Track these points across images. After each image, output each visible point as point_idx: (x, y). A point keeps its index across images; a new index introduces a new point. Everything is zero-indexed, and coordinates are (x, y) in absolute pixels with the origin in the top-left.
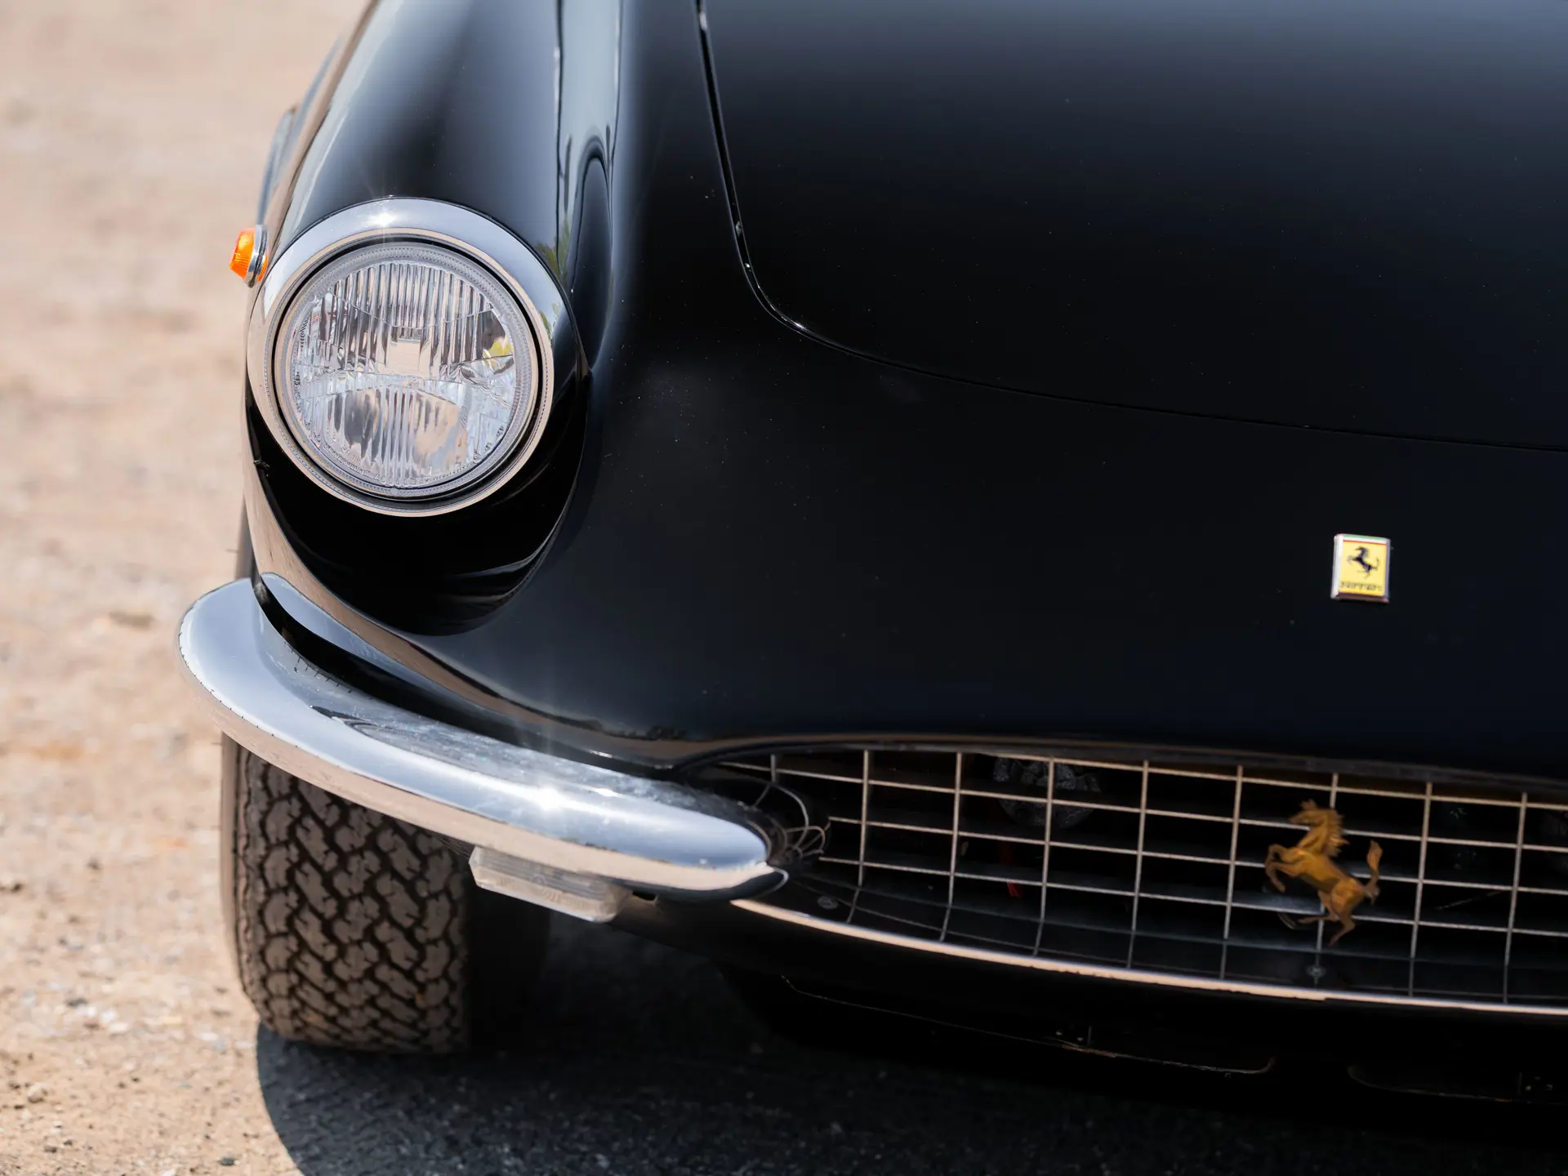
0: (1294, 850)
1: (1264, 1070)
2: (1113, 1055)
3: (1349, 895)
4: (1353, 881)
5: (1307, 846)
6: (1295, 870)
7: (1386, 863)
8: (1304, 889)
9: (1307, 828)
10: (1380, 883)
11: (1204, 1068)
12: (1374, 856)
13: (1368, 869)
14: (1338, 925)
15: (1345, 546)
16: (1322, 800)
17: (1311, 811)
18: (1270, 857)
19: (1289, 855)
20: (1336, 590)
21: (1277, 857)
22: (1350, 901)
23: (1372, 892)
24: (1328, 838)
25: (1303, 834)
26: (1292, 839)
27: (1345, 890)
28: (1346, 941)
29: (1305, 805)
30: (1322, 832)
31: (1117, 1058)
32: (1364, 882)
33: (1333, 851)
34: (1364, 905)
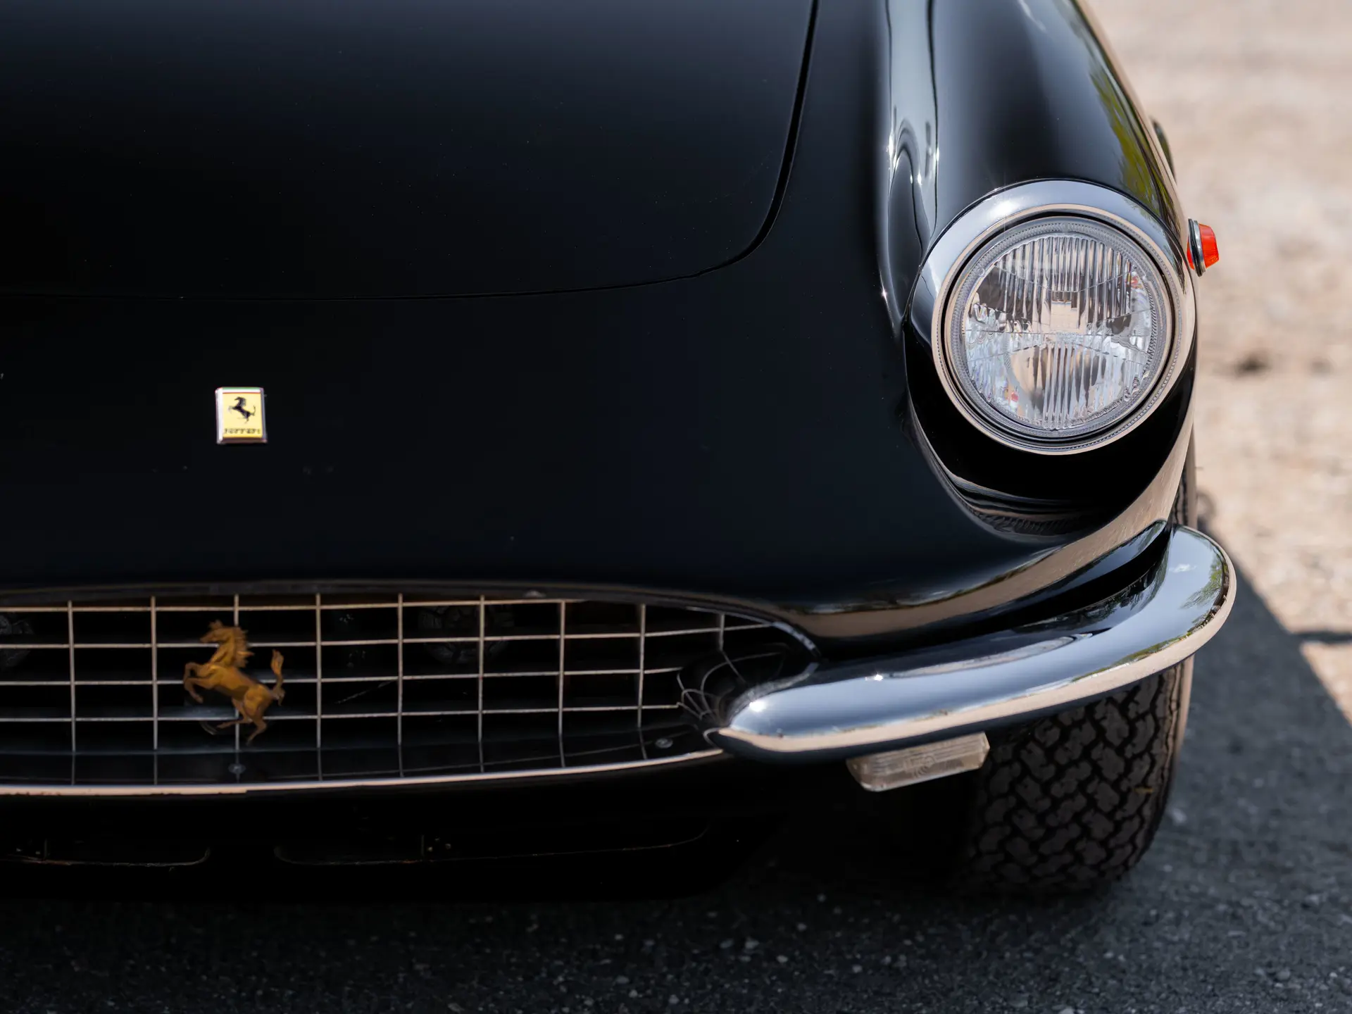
0: (207, 665)
1: (202, 860)
2: (68, 863)
3: (259, 699)
4: (261, 687)
5: (219, 661)
6: (209, 683)
7: (287, 669)
8: (219, 698)
9: (216, 645)
10: (284, 686)
11: (149, 865)
12: (277, 663)
13: (273, 675)
14: (253, 726)
15: (225, 398)
16: (227, 619)
17: (219, 630)
18: (187, 673)
19: (204, 670)
20: (221, 435)
21: (193, 673)
22: (260, 705)
23: (278, 694)
24: (235, 651)
25: (213, 651)
26: (204, 656)
27: (255, 696)
28: (260, 740)
29: (213, 625)
30: (230, 647)
31: (73, 865)
32: (270, 686)
33: (241, 662)
34: (272, 706)
